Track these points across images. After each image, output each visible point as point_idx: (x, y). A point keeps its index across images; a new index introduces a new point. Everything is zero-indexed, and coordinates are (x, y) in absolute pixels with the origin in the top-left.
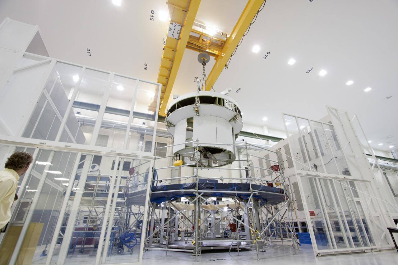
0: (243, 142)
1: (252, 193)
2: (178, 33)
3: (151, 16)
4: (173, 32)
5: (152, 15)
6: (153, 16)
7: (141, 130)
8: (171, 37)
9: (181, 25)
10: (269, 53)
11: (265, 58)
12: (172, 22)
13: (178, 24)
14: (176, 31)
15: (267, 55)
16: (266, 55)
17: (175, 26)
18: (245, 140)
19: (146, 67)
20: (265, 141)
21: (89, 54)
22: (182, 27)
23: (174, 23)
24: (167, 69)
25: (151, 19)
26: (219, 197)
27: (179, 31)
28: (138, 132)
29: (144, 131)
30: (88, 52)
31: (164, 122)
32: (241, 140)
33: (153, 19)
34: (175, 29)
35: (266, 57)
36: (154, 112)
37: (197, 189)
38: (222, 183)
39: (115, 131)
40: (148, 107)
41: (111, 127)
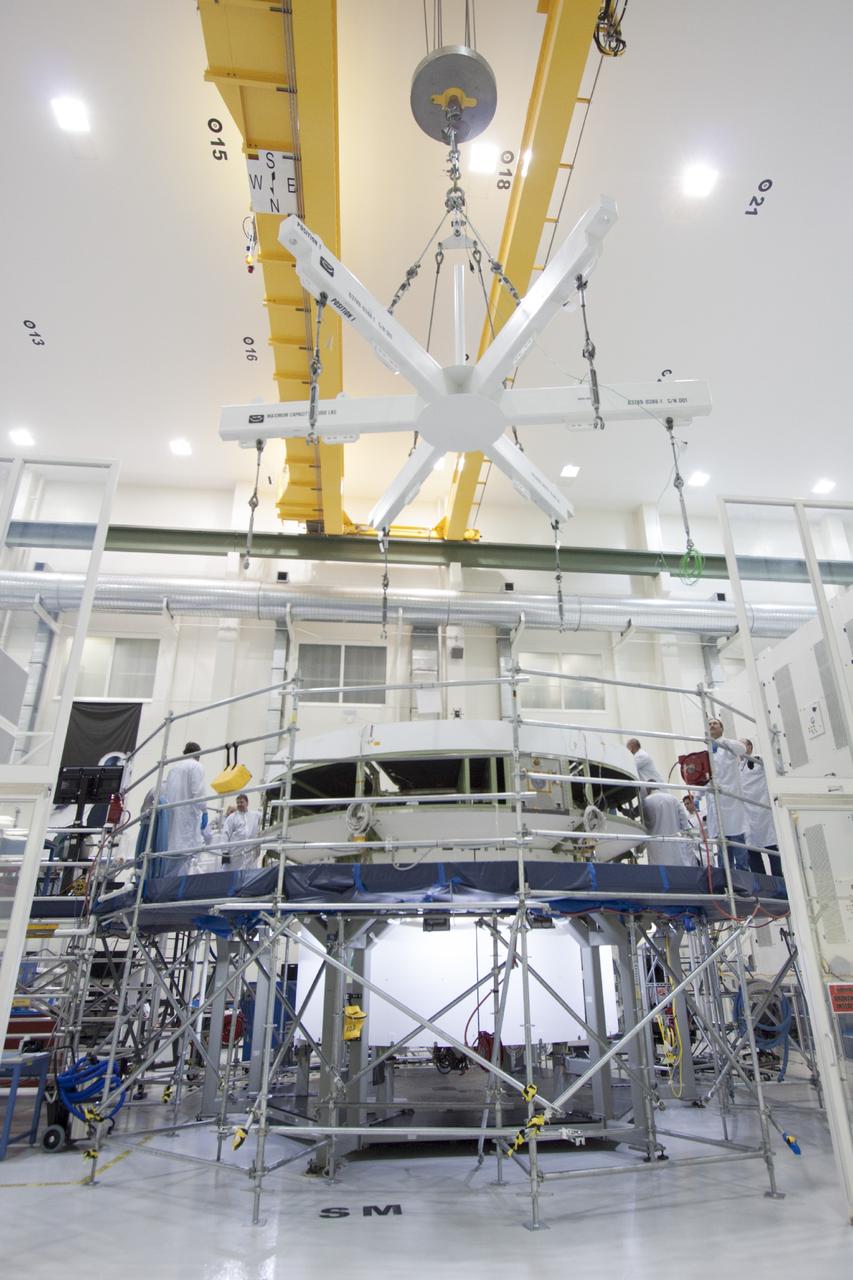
0: (721, 604)
2: (292, 189)
3: (213, 143)
4: (272, 189)
5: (215, 137)
6: (221, 143)
7: (270, 605)
8: (269, 211)
9: (291, 155)
10: (766, 185)
11: (755, 213)
12: (253, 151)
13: (281, 154)
14: (281, 185)
15: (759, 195)
16: (754, 199)
17: (271, 164)
18: (727, 597)
19: (253, 351)
20: (837, 586)
21: (37, 339)
22: (297, 159)
23: (262, 153)
24: (297, 347)
25: (218, 155)
27: (291, 182)
28: (259, 616)
29: (285, 606)
30: (32, 331)
32: (712, 600)
33: (225, 153)
34: (273, 174)
35: (758, 208)
36: (305, 525)
37: (279, 899)
38: (391, 865)
39: (177, 618)
40: (277, 506)
41: (158, 605)
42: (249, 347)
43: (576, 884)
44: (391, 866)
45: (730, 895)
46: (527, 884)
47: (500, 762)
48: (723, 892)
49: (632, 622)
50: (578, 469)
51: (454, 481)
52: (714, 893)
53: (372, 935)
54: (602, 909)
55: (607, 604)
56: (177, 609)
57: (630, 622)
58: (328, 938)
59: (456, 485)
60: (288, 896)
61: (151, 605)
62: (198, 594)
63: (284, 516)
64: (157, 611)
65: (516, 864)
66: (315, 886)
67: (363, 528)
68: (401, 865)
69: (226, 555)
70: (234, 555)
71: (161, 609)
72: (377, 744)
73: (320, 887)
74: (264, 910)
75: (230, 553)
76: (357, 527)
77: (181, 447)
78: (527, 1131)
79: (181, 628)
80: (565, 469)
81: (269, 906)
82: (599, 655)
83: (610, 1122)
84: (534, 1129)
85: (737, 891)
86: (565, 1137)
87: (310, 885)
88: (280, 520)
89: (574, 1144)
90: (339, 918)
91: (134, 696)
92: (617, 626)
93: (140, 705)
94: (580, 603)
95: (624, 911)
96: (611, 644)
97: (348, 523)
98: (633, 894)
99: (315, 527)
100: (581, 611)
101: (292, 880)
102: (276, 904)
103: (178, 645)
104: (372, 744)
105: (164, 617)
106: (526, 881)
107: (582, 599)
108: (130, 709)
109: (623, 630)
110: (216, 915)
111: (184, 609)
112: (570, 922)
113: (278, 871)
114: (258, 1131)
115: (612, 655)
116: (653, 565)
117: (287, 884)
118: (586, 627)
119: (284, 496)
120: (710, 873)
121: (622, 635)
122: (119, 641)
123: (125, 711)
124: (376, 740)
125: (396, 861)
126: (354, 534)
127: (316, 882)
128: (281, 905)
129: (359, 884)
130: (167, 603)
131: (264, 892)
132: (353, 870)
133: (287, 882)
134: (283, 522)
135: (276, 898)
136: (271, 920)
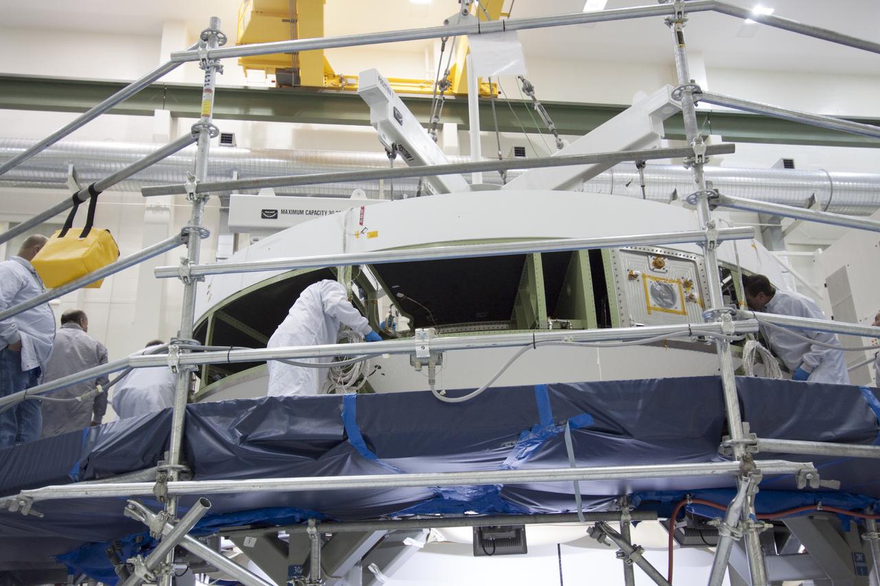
0: (788, 171)
1: (744, 472)
18: (796, 164)
26: (487, 523)
31: (367, 123)
36: (274, 77)
37: (173, 474)
38: (430, 393)
41: (63, 175)
43: (845, 429)
44: (429, 395)
46: (746, 424)
47: (596, 257)
53: (373, 568)
58: (291, 572)
60: (193, 467)
61: (52, 175)
63: (248, 63)
64: (60, 183)
65: (717, 382)
66: (255, 443)
67: (350, 81)
68: (450, 393)
69: (152, 113)
70: (162, 114)
71: (65, 180)
72: (373, 235)
73: (267, 444)
74: (136, 497)
75: (157, 112)
76: (341, 79)
81: (149, 487)
87: (243, 440)
88: (242, 67)
97: (329, 74)
99: (288, 77)
101: (203, 433)
102: (164, 481)
104: (364, 237)
105: (70, 191)
106: (743, 419)
110: (25, 512)
113: (171, 416)
117: (192, 440)
124: (371, 230)
125: (437, 387)
126: (339, 89)
127: (255, 433)
128: (178, 486)
129: (355, 437)
130: (74, 172)
131: (141, 463)
132: (342, 407)
133: (190, 437)
134: (245, 72)
135: (166, 471)
136: (153, 520)
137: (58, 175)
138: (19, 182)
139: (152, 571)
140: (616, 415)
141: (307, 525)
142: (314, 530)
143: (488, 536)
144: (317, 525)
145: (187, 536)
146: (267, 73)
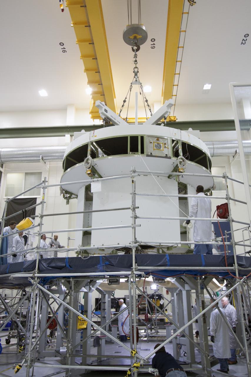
19: (65, 48)
24: (88, 43)
37: (36, 273)
39: (48, 163)
40: (90, 114)
41: (39, 158)
42: (62, 47)
43: (159, 264)
44: (81, 258)
45: (236, 267)
46: (136, 264)
48: (232, 266)
49: (237, 151)
50: (210, 85)
51: (162, 96)
52: (228, 266)
53: (91, 286)
54: (184, 274)
55: (229, 144)
56: (47, 159)
57: (236, 151)
59: (163, 97)
60: (40, 271)
61: (36, 158)
62: (57, 153)
63: (94, 118)
64: (38, 161)
66: (50, 267)
70: (68, 136)
71: (40, 160)
73: (52, 267)
74: (29, 277)
75: (66, 135)
77: (43, 93)
78: (132, 369)
79: (49, 167)
80: (205, 86)
81: (31, 275)
82: (225, 167)
83: (193, 365)
84: (135, 368)
85: (239, 265)
86: (150, 372)
87: (48, 266)
88: (92, 119)
89: (154, 375)
90: (71, 280)
91: (33, 195)
92: (232, 153)
93: (36, 198)
94: (213, 144)
95: (195, 275)
96: (230, 161)
98: (190, 267)
100: (214, 148)
101: (41, 264)
102: (34, 274)
103: (49, 174)
105: (41, 163)
106: (136, 263)
107: (214, 143)
108: (32, 200)
109: (234, 155)
111: (50, 159)
112: (175, 280)
113: (36, 261)
114: (26, 366)
115: (230, 166)
116: (247, 125)
117: (40, 266)
118: (216, 155)
119: (92, 109)
120: (226, 258)
121: (233, 157)
122: (27, 174)
123: (31, 201)
127: (50, 265)
128: (37, 275)
129: (68, 266)
130: (42, 157)
131: (32, 270)
132: (66, 260)
133: (39, 265)
134: (93, 120)
135: (35, 272)
136: (32, 281)
137: (37, 158)
138: (26, 161)
139: (32, 290)
140: (113, 262)
141: (70, 279)
142: (72, 280)
143: (111, 281)
144: (72, 279)
145: (38, 284)
146: (100, 120)
